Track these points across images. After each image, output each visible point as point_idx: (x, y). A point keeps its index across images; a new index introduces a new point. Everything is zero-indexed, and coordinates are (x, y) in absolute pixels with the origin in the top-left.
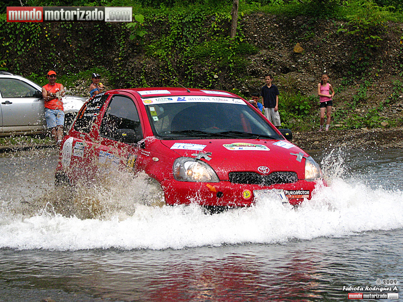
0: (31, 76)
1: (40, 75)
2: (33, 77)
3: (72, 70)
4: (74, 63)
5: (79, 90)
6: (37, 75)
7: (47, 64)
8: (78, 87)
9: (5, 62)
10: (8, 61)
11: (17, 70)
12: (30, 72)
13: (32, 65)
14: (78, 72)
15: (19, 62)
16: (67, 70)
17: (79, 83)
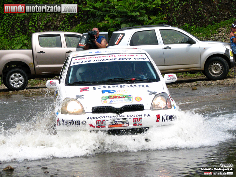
0: (185, 26)
1: (191, 25)
2: (186, 26)
3: (216, 21)
4: (217, 15)
5: (221, 35)
6: (189, 25)
7: (196, 16)
8: (220, 34)
9: (165, 16)
10: (167, 15)
11: (175, 22)
12: (184, 23)
13: (185, 17)
14: (220, 22)
15: (176, 15)
16: (212, 20)
17: (220, 30)
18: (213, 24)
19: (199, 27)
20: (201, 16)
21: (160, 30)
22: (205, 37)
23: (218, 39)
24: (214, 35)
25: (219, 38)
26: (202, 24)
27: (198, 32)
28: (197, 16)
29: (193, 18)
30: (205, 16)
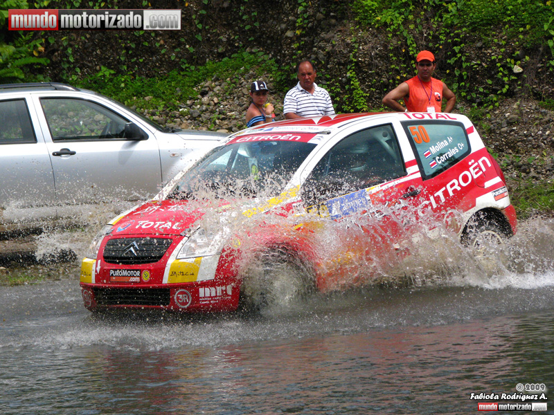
0: (100, 74)
1: (119, 72)
2: (104, 76)
3: (191, 60)
4: (195, 43)
5: (209, 104)
6: (112, 72)
7: (133, 46)
8: (205, 99)
9: (41, 44)
10: (47, 41)
11: (69, 62)
12: (96, 65)
13: (101, 48)
14: (204, 64)
15: (72, 43)
16: (180, 58)
17: (207, 89)
18: (182, 70)
19: (144, 77)
20: (146, 44)
21: (41, 99)
22: (161, 109)
23: (200, 116)
24: (189, 102)
25: (203, 111)
26: (149, 70)
27: (139, 94)
28: (137, 45)
29: (124, 51)
30: (161, 46)
